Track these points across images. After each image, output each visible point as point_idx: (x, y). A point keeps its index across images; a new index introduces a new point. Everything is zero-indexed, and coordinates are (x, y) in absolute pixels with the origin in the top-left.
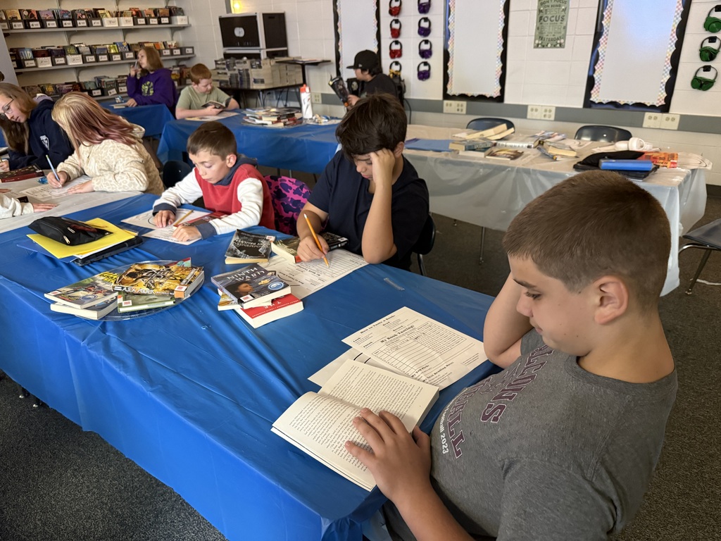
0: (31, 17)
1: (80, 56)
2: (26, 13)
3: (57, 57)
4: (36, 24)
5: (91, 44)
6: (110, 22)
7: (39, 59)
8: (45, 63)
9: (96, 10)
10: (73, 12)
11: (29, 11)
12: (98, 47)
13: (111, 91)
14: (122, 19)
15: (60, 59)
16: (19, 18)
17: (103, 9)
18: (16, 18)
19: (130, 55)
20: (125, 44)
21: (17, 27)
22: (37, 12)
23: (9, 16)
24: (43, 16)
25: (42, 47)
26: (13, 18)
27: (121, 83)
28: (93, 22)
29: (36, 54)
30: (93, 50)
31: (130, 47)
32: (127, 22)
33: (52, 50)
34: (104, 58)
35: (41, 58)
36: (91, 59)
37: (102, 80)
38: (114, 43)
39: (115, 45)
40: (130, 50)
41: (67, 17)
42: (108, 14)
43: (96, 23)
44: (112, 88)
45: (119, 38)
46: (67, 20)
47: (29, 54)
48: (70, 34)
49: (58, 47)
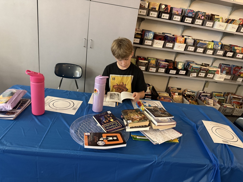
0: (165, 10)
1: (185, 45)
2: (163, 7)
3: (169, 42)
4: (166, 16)
5: (196, 38)
6: (219, 26)
7: (156, 41)
8: (159, 44)
9: (213, 15)
10: (197, 12)
11: (166, 6)
12: (201, 42)
13: (193, 74)
14: (230, 25)
15: (169, 44)
16: (157, 9)
17: (219, 16)
18: (155, 9)
19: (221, 53)
20: (220, 44)
21: (153, 15)
22: (172, 8)
23: (151, 6)
24: (174, 11)
25: (163, 33)
26: (153, 8)
27: (203, 70)
28: (208, 23)
29: (156, 37)
30: (196, 43)
31: (223, 47)
32: (232, 28)
33: (168, 36)
34: (200, 50)
35: (157, 41)
36: (192, 49)
37: (191, 65)
38: (213, 41)
39: (213, 43)
40: (221, 49)
41: (191, 15)
42: (221, 20)
43: (209, 24)
44: (195, 72)
45: (217, 38)
46: (189, 17)
47: (151, 36)
48: (186, 28)
49: (173, 35)
